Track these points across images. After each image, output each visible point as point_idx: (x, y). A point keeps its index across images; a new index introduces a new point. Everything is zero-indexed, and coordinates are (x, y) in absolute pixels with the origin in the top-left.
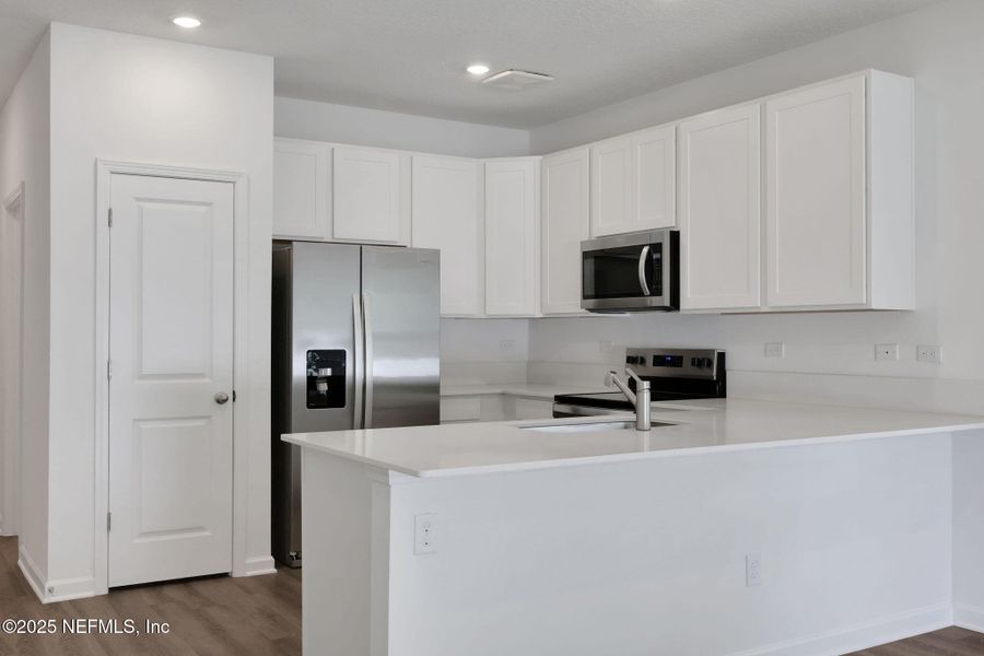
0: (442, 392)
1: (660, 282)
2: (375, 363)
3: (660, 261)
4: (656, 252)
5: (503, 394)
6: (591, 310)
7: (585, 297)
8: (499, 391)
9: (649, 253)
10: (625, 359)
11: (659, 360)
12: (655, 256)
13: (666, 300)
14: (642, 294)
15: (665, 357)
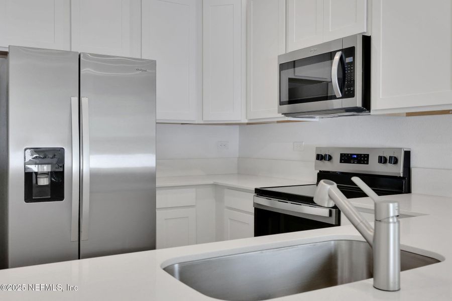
0: (158, 184)
1: (352, 84)
2: (91, 157)
3: (353, 64)
4: (347, 56)
5: (215, 185)
6: (286, 114)
7: (281, 103)
8: (212, 182)
9: (341, 59)
10: (315, 157)
11: (346, 158)
12: (349, 60)
13: (357, 101)
14: (334, 97)
15: (352, 155)
